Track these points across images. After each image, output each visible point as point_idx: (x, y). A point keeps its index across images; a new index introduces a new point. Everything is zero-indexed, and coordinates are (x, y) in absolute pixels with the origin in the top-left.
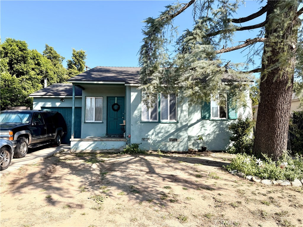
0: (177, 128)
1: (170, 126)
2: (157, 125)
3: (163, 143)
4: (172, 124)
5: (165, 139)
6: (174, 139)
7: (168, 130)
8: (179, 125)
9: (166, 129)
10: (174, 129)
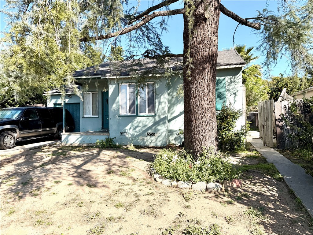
0: (155, 121)
1: (148, 120)
2: (135, 118)
3: (141, 138)
4: (150, 118)
5: (143, 134)
6: (152, 133)
7: (145, 124)
8: (157, 119)
9: (144, 123)
10: (152, 123)
